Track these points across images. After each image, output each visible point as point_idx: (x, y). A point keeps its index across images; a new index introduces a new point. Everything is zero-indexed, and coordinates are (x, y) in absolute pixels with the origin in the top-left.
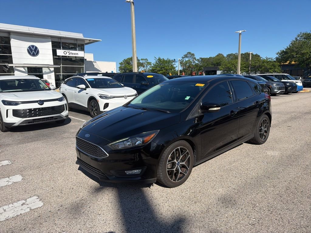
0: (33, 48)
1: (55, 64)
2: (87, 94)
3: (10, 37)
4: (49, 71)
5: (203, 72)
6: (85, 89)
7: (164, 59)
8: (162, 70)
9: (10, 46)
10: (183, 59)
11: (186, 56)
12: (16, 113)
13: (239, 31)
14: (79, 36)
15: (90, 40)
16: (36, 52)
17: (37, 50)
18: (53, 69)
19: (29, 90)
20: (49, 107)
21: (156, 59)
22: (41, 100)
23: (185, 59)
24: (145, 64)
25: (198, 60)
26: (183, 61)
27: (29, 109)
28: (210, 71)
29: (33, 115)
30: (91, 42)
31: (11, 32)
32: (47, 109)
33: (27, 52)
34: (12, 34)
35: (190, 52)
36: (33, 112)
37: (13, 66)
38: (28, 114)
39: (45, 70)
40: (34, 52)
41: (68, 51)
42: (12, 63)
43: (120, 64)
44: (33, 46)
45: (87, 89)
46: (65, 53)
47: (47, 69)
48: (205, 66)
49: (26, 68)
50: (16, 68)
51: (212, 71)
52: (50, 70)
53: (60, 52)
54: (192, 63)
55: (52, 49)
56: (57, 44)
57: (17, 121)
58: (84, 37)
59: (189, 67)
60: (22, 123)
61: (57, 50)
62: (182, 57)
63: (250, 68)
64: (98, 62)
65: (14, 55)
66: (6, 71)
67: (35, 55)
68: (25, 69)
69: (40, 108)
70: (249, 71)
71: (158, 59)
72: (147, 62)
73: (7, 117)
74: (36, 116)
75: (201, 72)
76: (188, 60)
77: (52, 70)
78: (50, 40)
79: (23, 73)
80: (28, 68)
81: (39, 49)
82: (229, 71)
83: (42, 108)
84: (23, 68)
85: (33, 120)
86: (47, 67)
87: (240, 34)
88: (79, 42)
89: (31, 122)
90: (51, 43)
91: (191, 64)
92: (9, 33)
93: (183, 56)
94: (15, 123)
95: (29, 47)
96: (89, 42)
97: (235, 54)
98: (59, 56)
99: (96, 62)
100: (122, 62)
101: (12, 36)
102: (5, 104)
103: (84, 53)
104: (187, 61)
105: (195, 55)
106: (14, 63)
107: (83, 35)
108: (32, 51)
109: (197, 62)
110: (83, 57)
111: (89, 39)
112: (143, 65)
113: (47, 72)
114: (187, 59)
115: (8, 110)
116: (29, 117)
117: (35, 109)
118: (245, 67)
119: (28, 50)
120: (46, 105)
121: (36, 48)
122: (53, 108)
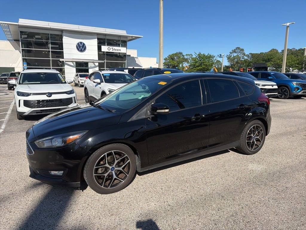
0: (81, 45)
1: (99, 59)
2: (100, 88)
3: (62, 35)
4: (94, 66)
5: (252, 68)
6: (100, 84)
7: (205, 54)
8: (202, 66)
9: (62, 43)
10: (231, 55)
11: (234, 51)
12: (27, 104)
13: (287, 23)
14: (122, 33)
15: (132, 37)
16: (84, 48)
17: (84, 46)
18: (98, 63)
19: (48, 82)
20: (57, 99)
21: (196, 54)
22: (49, 93)
23: (233, 54)
24: (190, 59)
25: (248, 56)
26: (231, 56)
27: (37, 101)
28: (261, 67)
29: (41, 106)
30: (133, 39)
31: (63, 30)
32: (54, 101)
33: (76, 48)
34: (64, 32)
35: (239, 48)
36: (41, 103)
37: (64, 61)
38: (36, 105)
39: (90, 65)
40: (81, 48)
41: (112, 47)
42: (63, 58)
43: (164, 59)
44: (81, 43)
45: (101, 83)
46: (109, 49)
47: (93, 64)
48: (255, 62)
49: (75, 63)
50: (66, 62)
51: (263, 67)
52: (95, 64)
53: (105, 49)
54: (240, 58)
55: (98, 45)
56: (102, 40)
57: (27, 110)
58: (127, 34)
59: (237, 62)
60: (31, 112)
61: (102, 46)
62: (230, 53)
63: (304, 65)
64: (140, 58)
65: (65, 51)
66: (60, 65)
67: (82, 51)
68: (73, 64)
69: (47, 100)
70: (303, 68)
71: (198, 54)
72: (191, 58)
73: (19, 106)
74: (44, 107)
75: (250, 68)
76: (237, 56)
77: (96, 65)
78: (96, 37)
79: (72, 67)
80: (77, 63)
81: (86, 46)
82: (279, 68)
83: (50, 100)
84: (72, 63)
85: (41, 110)
86: (93, 62)
87: (288, 27)
88: (122, 39)
89: (39, 112)
90: (97, 39)
91: (240, 60)
92: (62, 31)
93: (232, 52)
94: (25, 112)
95: (78, 44)
96: (131, 38)
97: (292, 49)
98: (104, 52)
99: (138, 58)
100: (167, 57)
101: (64, 34)
102: (18, 95)
103: (126, 49)
104: (235, 56)
105: (244, 50)
106: (64, 58)
107: (126, 32)
108: (80, 47)
109: (246, 58)
110: (126, 53)
111: (131, 35)
112: (188, 60)
113: (92, 66)
114: (235, 55)
115: (20, 101)
116: (37, 108)
117: (43, 101)
118: (298, 64)
119: (77, 46)
120: (54, 97)
121: (84, 44)
122: (60, 100)
